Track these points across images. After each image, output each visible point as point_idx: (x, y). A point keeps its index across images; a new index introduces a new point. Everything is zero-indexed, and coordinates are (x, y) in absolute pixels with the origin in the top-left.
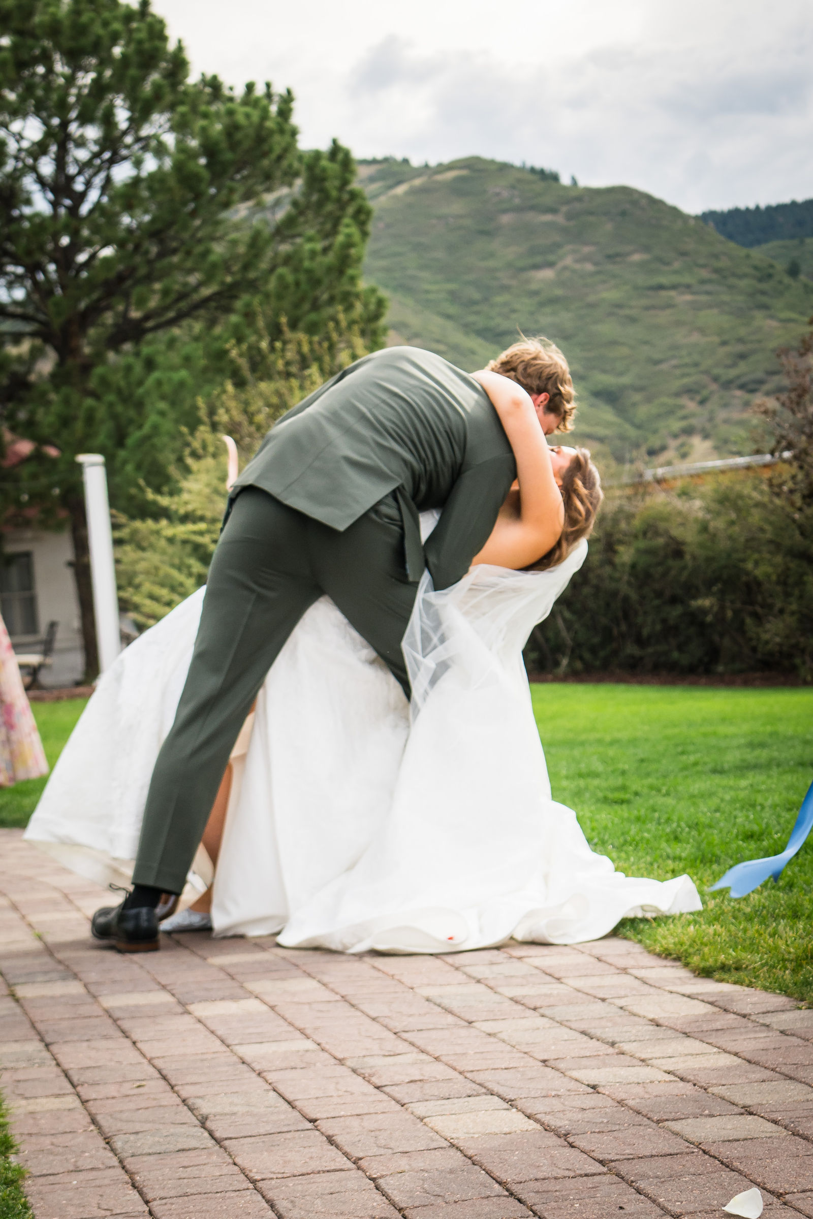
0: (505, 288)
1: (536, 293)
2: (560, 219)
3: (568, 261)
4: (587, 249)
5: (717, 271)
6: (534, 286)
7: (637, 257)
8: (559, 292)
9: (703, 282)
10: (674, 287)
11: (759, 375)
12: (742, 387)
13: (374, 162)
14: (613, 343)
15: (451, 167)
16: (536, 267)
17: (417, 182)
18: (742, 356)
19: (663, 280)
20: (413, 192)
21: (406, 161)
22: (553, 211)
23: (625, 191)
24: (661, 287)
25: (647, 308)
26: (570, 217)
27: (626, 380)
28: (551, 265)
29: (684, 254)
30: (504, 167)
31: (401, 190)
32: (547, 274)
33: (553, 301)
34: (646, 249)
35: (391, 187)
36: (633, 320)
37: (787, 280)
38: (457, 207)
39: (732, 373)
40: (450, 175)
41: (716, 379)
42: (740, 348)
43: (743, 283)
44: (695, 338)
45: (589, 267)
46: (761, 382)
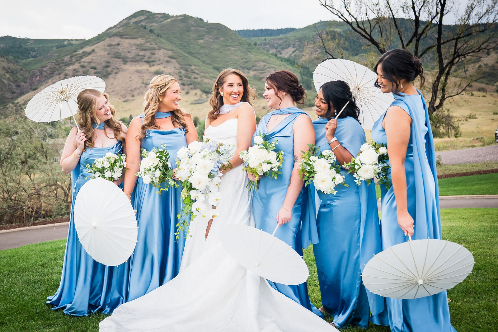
0: (193, 44)
1: (199, 45)
2: (205, 29)
3: (207, 38)
4: (210, 36)
5: (239, 43)
6: (199, 44)
7: (222, 39)
8: (205, 45)
9: (236, 45)
10: (230, 46)
11: (251, 66)
12: (247, 69)
13: (161, 14)
14: (217, 57)
15: (180, 16)
16: (199, 39)
17: (172, 19)
18: (246, 62)
19: (228, 44)
20: (172, 21)
21: (168, 14)
22: (203, 27)
23: (219, 24)
24: (227, 46)
25: (224, 50)
26: (207, 29)
27: (220, 65)
28: (203, 39)
29: (232, 39)
30: (192, 17)
31: (169, 20)
32: (202, 41)
33: (203, 47)
34: (224, 37)
35: (166, 20)
36: (221, 52)
37: (254, 46)
38: (182, 25)
39: (244, 66)
40: (180, 18)
41: (241, 67)
42: (245, 60)
43: (245, 46)
44: (235, 57)
45: (211, 40)
46: (251, 68)
